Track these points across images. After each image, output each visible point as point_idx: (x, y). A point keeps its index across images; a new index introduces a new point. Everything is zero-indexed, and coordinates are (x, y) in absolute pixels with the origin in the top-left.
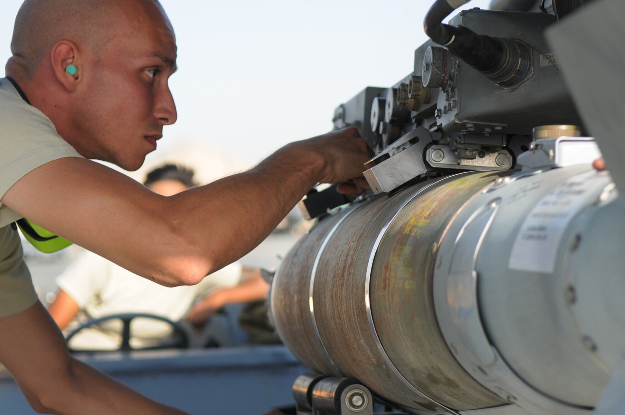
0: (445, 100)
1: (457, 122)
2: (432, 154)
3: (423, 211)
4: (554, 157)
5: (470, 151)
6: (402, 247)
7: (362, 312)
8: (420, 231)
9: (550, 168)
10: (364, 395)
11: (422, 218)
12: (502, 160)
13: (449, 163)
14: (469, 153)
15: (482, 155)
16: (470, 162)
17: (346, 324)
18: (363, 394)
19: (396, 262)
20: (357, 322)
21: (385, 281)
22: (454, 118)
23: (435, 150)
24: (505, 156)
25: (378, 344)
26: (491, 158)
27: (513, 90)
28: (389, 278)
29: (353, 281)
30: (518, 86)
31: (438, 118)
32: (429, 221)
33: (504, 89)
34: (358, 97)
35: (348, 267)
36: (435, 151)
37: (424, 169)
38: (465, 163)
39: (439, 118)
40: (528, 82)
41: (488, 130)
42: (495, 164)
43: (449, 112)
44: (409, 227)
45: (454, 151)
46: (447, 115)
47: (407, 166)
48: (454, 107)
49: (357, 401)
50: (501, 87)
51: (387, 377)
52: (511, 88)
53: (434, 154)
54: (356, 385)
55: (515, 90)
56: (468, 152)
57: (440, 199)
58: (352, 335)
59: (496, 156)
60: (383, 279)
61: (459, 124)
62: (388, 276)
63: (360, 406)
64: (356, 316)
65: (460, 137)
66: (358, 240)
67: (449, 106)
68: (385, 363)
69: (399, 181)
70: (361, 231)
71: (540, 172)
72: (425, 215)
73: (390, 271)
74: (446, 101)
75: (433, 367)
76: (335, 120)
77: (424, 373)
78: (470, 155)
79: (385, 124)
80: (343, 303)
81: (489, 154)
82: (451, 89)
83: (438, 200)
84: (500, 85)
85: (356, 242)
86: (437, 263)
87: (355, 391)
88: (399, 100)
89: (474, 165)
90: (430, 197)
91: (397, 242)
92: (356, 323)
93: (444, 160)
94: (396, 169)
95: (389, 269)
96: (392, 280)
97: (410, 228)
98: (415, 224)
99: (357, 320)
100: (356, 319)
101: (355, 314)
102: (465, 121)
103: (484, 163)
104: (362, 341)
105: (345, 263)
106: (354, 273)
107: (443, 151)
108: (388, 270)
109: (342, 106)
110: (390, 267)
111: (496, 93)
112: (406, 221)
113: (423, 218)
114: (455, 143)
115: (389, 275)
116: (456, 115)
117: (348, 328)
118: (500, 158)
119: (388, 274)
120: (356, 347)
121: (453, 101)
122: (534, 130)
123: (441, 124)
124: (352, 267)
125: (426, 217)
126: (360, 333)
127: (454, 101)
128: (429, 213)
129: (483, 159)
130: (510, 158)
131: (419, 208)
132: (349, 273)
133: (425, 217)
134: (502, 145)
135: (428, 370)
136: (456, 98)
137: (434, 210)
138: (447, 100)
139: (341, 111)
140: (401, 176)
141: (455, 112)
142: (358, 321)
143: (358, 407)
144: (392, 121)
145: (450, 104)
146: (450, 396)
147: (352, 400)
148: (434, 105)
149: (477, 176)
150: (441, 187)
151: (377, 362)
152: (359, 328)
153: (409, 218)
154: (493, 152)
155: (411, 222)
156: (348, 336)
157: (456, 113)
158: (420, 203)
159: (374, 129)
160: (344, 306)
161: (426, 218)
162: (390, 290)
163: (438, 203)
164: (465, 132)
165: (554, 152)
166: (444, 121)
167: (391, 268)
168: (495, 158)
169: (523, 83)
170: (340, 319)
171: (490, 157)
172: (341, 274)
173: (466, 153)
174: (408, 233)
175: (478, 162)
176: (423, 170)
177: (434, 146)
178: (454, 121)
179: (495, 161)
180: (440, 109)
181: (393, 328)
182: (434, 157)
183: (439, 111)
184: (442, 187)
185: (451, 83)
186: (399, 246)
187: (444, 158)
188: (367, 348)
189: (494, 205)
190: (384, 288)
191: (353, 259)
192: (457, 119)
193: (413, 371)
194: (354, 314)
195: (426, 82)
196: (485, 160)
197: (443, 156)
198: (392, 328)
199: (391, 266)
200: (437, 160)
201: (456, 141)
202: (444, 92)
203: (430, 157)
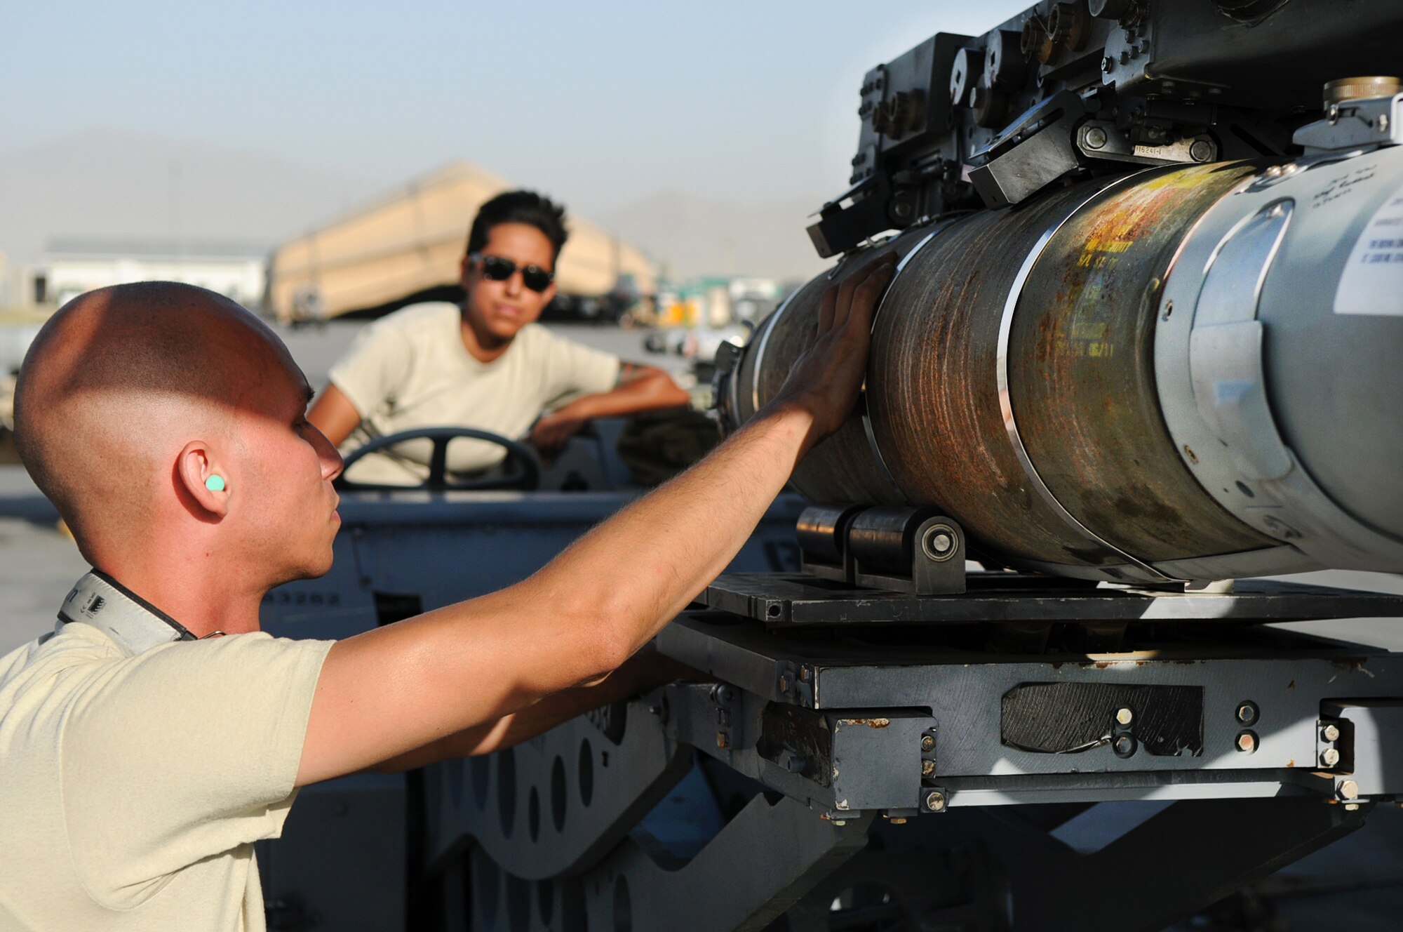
0: (1126, 41)
1: (1147, 77)
2: (1086, 135)
3: (1112, 228)
4: (1388, 127)
5: (1156, 131)
6: (1076, 289)
7: (987, 399)
8: (1114, 260)
9: (1375, 146)
10: (952, 535)
11: (1114, 239)
12: (1201, 150)
13: (1113, 152)
14: (1154, 135)
15: (1168, 142)
16: (1149, 151)
17: (947, 421)
18: (951, 532)
19: (1066, 314)
20: (975, 417)
21: (1042, 346)
22: (1142, 72)
23: (1091, 129)
24: (1206, 144)
25: (1020, 451)
26: (1183, 146)
27: (1255, 25)
28: (1052, 340)
29: (967, 350)
30: (1264, 17)
31: (1106, 72)
32: (1131, 243)
33: (1238, 23)
34: (918, 51)
35: (953, 327)
36: (1092, 131)
37: (1075, 162)
38: (1141, 152)
39: (1108, 73)
40: (1282, 11)
41: (1195, 94)
42: (1189, 156)
43: (1132, 61)
44: (1087, 255)
45: (1122, 132)
46: (1127, 67)
47: (1046, 158)
48: (1144, 52)
49: (942, 543)
50: (1234, 19)
51: (1024, 508)
52: (1250, 21)
53: (1090, 135)
54: (940, 518)
55: (1258, 24)
56: (1153, 133)
57: (1145, 207)
58: (959, 440)
59: (1191, 144)
60: (1037, 343)
61: (1149, 82)
62: (1049, 337)
63: (943, 552)
64: (973, 408)
65: (1141, 107)
66: (970, 281)
67: (1133, 50)
68: (1029, 483)
69: (1034, 183)
70: (974, 267)
71: (1359, 153)
72: (1119, 235)
73: (1054, 328)
74: (1128, 42)
75: (1134, 488)
76: (865, 92)
77: (1111, 499)
78: (1155, 137)
79: (980, 93)
80: (942, 387)
81: (1181, 139)
82: (1141, 22)
83: (1142, 208)
84: (1231, 16)
85: (966, 285)
86: (1163, 310)
87: (937, 527)
88: (1025, 46)
89: (1155, 157)
90: (1117, 205)
91: (1065, 281)
92: (972, 420)
93: (1105, 146)
94: (1029, 164)
95: (1052, 326)
96: (1060, 344)
97: (1090, 256)
98: (1100, 249)
99: (974, 413)
100: (973, 411)
101: (970, 404)
102: (1162, 76)
103: (1170, 155)
104: (982, 449)
105: (945, 320)
106: (969, 336)
107: (1106, 132)
108: (1049, 327)
109: (881, 67)
110: (1053, 323)
111: (1224, 28)
112: (1079, 244)
113: (1117, 239)
114: (1131, 118)
115: (1053, 336)
116: (1147, 65)
117: (952, 427)
118: (1197, 147)
119: (1050, 335)
120: (965, 459)
121: (1143, 41)
122: (1326, 86)
123: (1114, 83)
124: (962, 326)
125: (1122, 237)
126: (979, 434)
127: (1146, 42)
128: (1127, 230)
129: (1170, 148)
130: (1214, 148)
131: (1101, 222)
132: (958, 337)
133: (1120, 237)
134: (1211, 122)
135: (1122, 493)
136: (1149, 37)
137: (1138, 225)
138: (1130, 41)
139: (881, 74)
140: (1036, 175)
141: (1146, 60)
142: (977, 415)
143: (940, 553)
144: (995, 86)
145: (1135, 49)
146: (1153, 536)
147: (933, 541)
148: (1098, 51)
149: (1206, 168)
150: (1134, 188)
151: (1008, 482)
152: (977, 427)
153: (1083, 241)
154: (1187, 137)
155: (1091, 246)
156: (949, 442)
157: (1148, 62)
158: (1098, 216)
159: (957, 100)
160: (945, 391)
161: (1124, 239)
162: (1055, 361)
163: (1143, 214)
164: (1156, 96)
165: (1389, 119)
166: (1119, 78)
167: (1055, 324)
168: (1189, 147)
169: (1274, 13)
170: (933, 412)
171: (1182, 144)
172: (937, 338)
173: (1148, 134)
174: (1087, 265)
175: (1161, 152)
176: (1073, 163)
177: (1090, 123)
178: (1144, 76)
179: (1188, 152)
180: (1111, 58)
181: (1056, 424)
182: (1090, 139)
183: (1110, 60)
184: (1136, 188)
185: (1142, 11)
186: (1071, 287)
187: (1107, 143)
188: (992, 460)
189: (1277, 210)
190: (1042, 358)
191: (965, 313)
192: (1149, 72)
193: (1087, 495)
194: (968, 405)
195: (1097, 8)
196: (1173, 149)
197: (1104, 139)
198: (1054, 424)
199: (1055, 320)
200: (1094, 146)
201: (1133, 114)
202: (1122, 28)
203: (1084, 139)
